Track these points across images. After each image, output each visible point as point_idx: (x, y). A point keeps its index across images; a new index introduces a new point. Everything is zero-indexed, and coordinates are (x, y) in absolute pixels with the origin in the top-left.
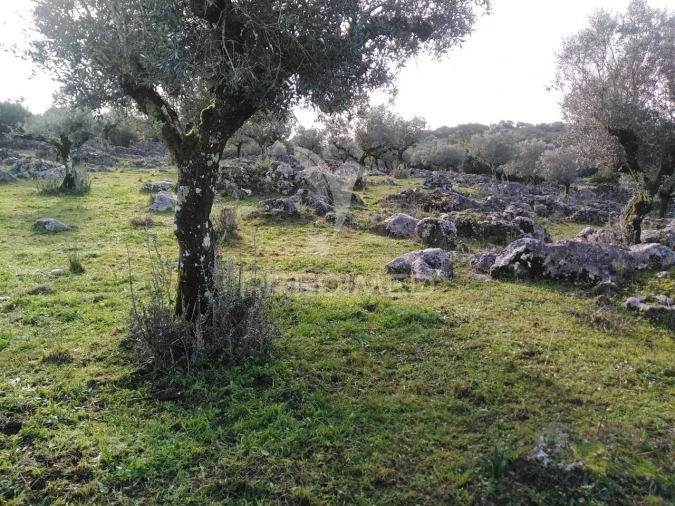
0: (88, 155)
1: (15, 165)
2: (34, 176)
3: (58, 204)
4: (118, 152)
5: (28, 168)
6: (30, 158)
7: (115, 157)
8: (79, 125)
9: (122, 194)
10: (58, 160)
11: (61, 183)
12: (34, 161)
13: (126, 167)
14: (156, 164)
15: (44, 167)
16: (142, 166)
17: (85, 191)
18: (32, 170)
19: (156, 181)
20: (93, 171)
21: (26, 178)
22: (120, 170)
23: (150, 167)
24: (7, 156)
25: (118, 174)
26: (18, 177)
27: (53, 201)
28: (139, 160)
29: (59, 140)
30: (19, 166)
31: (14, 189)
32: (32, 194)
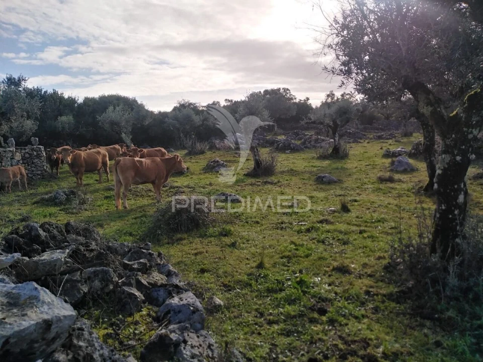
0: (346, 132)
1: (303, 140)
2: (315, 147)
3: (330, 165)
4: (365, 129)
5: (310, 142)
6: (312, 135)
7: (364, 133)
8: (345, 113)
9: (369, 158)
10: (328, 136)
11: (330, 151)
12: (314, 137)
13: (371, 139)
14: (392, 136)
15: (319, 141)
16: (383, 139)
17: (345, 156)
18: (313, 143)
19: (393, 149)
20: (350, 143)
21: (309, 148)
22: (367, 141)
23: (388, 139)
24: (298, 135)
25: (365, 144)
26: (305, 147)
27: (326, 163)
28: (379, 134)
29: (331, 124)
30: (305, 141)
31: (303, 156)
32: (313, 158)
